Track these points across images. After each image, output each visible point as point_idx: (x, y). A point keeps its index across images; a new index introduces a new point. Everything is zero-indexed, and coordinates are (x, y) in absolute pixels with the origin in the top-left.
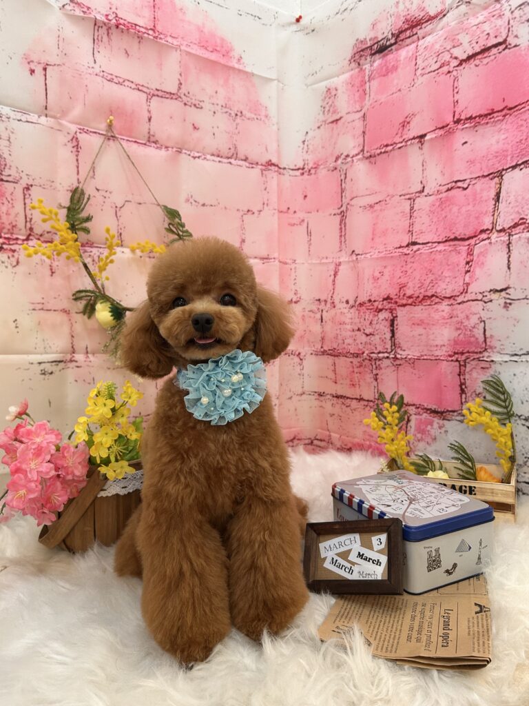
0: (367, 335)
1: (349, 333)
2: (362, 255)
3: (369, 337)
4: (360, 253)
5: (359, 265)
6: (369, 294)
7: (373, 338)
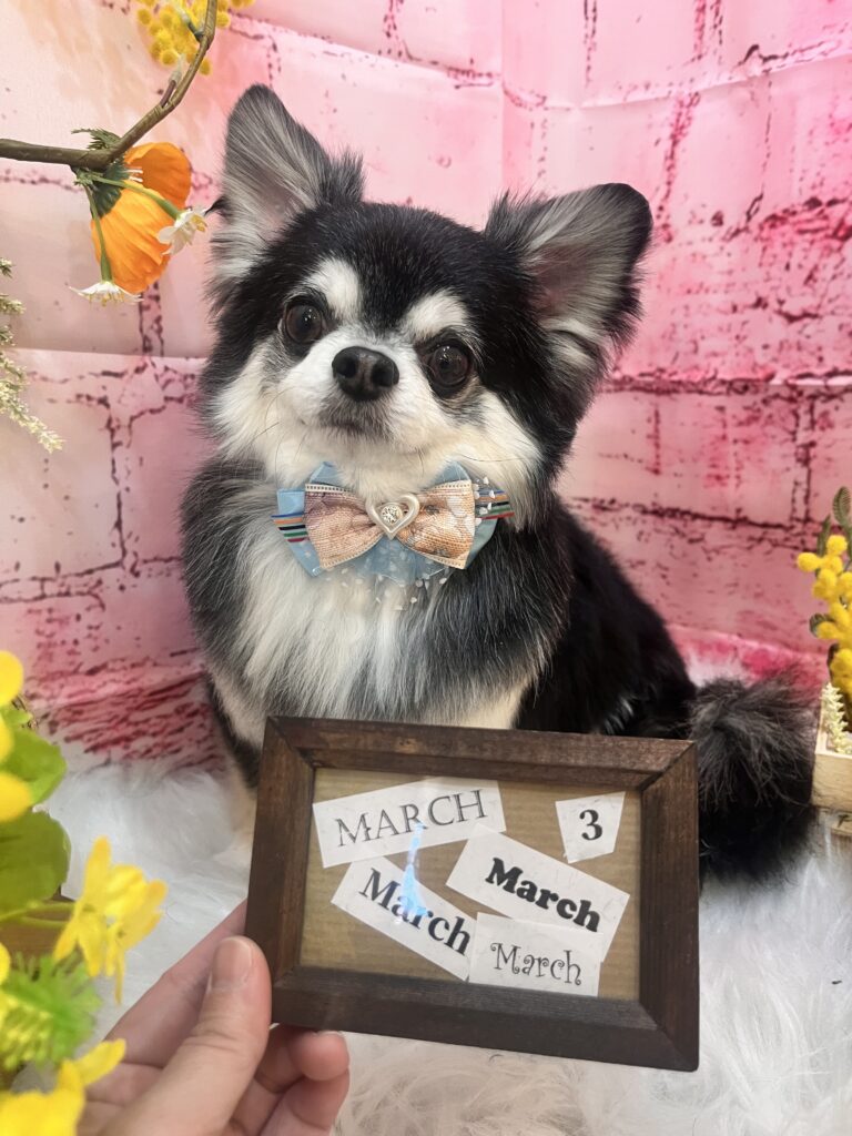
0: (791, 319)
1: (718, 320)
2: (786, 56)
3: (797, 326)
4: (781, 52)
5: (775, 91)
6: (811, 178)
7: (811, 327)
